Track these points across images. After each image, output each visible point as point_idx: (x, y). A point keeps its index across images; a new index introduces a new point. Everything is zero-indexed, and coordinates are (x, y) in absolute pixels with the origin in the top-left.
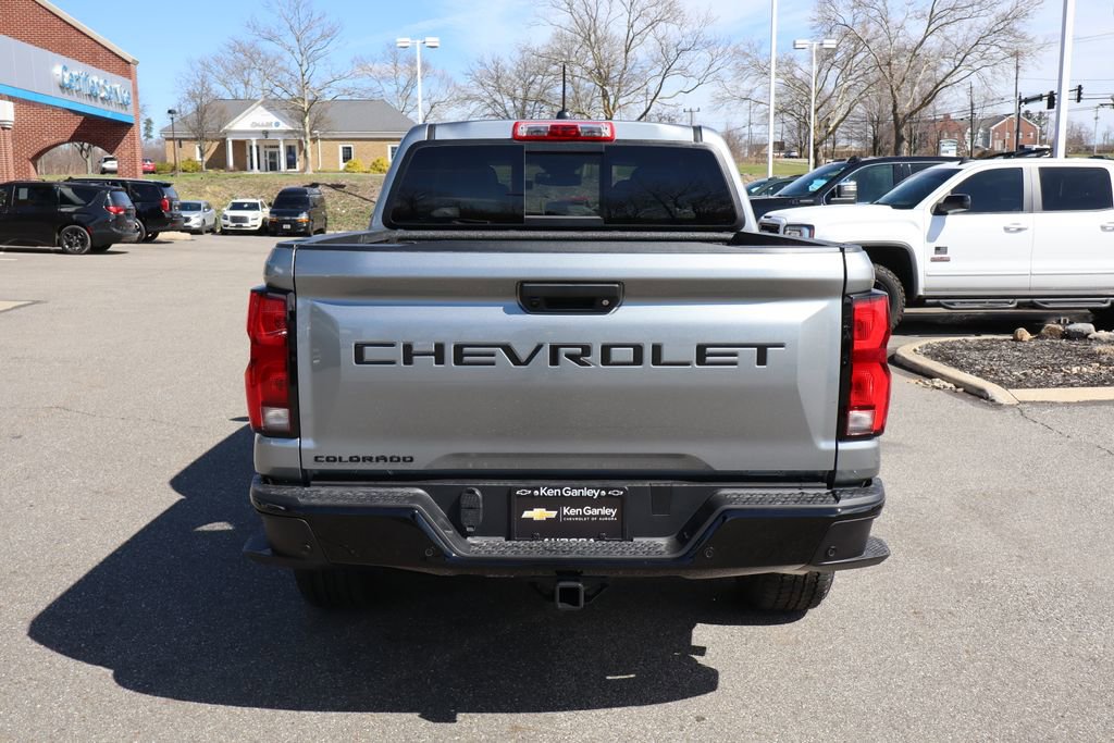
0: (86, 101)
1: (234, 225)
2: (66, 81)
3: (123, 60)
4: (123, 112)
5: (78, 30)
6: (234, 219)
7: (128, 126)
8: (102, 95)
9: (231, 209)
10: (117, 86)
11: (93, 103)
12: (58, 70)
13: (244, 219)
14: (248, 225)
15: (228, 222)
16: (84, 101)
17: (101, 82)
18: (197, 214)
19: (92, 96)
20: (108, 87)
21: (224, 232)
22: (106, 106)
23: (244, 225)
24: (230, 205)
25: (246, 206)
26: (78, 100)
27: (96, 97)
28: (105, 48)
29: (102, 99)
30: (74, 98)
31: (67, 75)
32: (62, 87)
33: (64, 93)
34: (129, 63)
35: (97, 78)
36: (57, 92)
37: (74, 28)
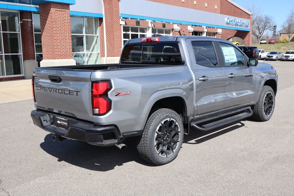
0: (235, 27)
1: (285, 58)
2: (228, 22)
3: (248, 14)
4: (247, 28)
5: (238, 8)
6: (286, 56)
7: (248, 32)
8: (239, 24)
9: (286, 54)
10: (245, 22)
11: (237, 27)
12: (226, 19)
13: (289, 57)
14: (290, 58)
15: (284, 57)
16: (234, 27)
17: (239, 21)
18: (275, 55)
19: (236, 25)
20: (241, 22)
21: (283, 60)
22: (241, 27)
23: (288, 58)
24: (285, 52)
25: (290, 53)
26: (232, 26)
27: (237, 25)
28: (244, 12)
29: (240, 25)
30: (231, 26)
31: (229, 20)
32: (227, 23)
33: (227, 25)
34: (250, 15)
35: (238, 20)
36: (226, 25)
37: (237, 7)
